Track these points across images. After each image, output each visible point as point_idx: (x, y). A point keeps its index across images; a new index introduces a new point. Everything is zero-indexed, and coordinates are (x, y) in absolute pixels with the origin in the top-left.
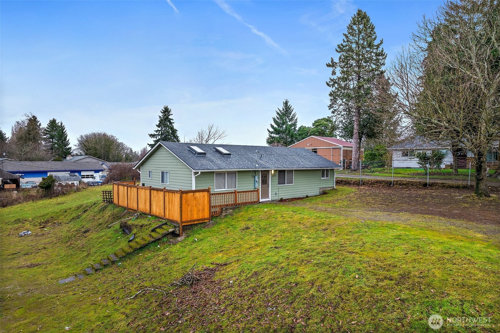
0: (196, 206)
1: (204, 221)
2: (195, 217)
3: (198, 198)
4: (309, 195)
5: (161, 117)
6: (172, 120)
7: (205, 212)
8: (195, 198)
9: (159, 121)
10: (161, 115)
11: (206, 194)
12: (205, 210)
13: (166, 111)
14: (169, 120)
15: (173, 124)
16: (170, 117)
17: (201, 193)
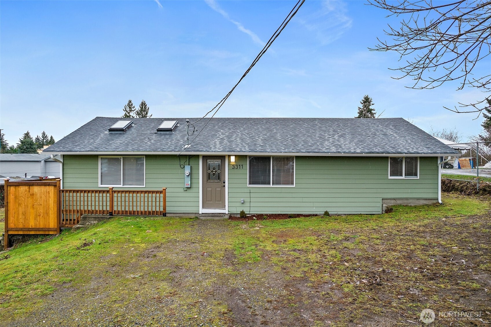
0: (33, 208)
1: (47, 233)
2: (32, 224)
3: (36, 195)
4: (331, 211)
5: (360, 108)
6: (373, 110)
7: (51, 218)
8: (33, 195)
9: (359, 113)
10: (361, 106)
11: (51, 189)
12: (50, 215)
13: (367, 101)
14: (370, 111)
15: (374, 115)
16: (371, 107)
17: (43, 189)
